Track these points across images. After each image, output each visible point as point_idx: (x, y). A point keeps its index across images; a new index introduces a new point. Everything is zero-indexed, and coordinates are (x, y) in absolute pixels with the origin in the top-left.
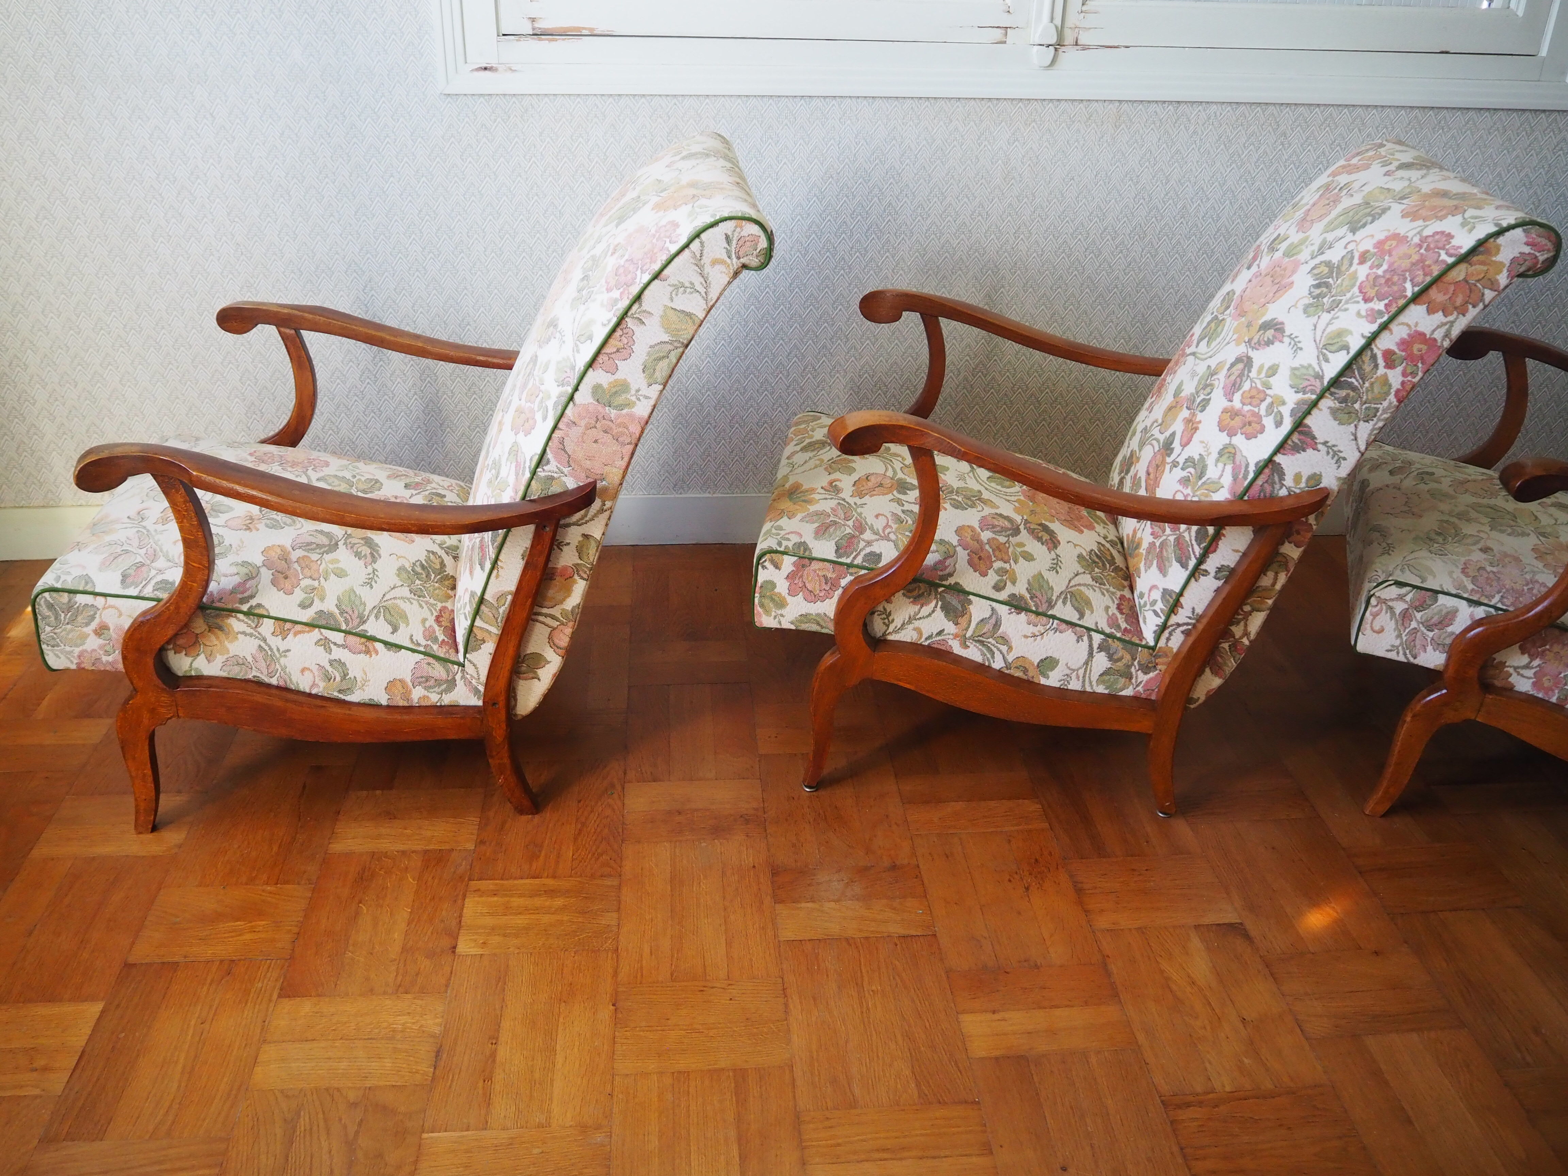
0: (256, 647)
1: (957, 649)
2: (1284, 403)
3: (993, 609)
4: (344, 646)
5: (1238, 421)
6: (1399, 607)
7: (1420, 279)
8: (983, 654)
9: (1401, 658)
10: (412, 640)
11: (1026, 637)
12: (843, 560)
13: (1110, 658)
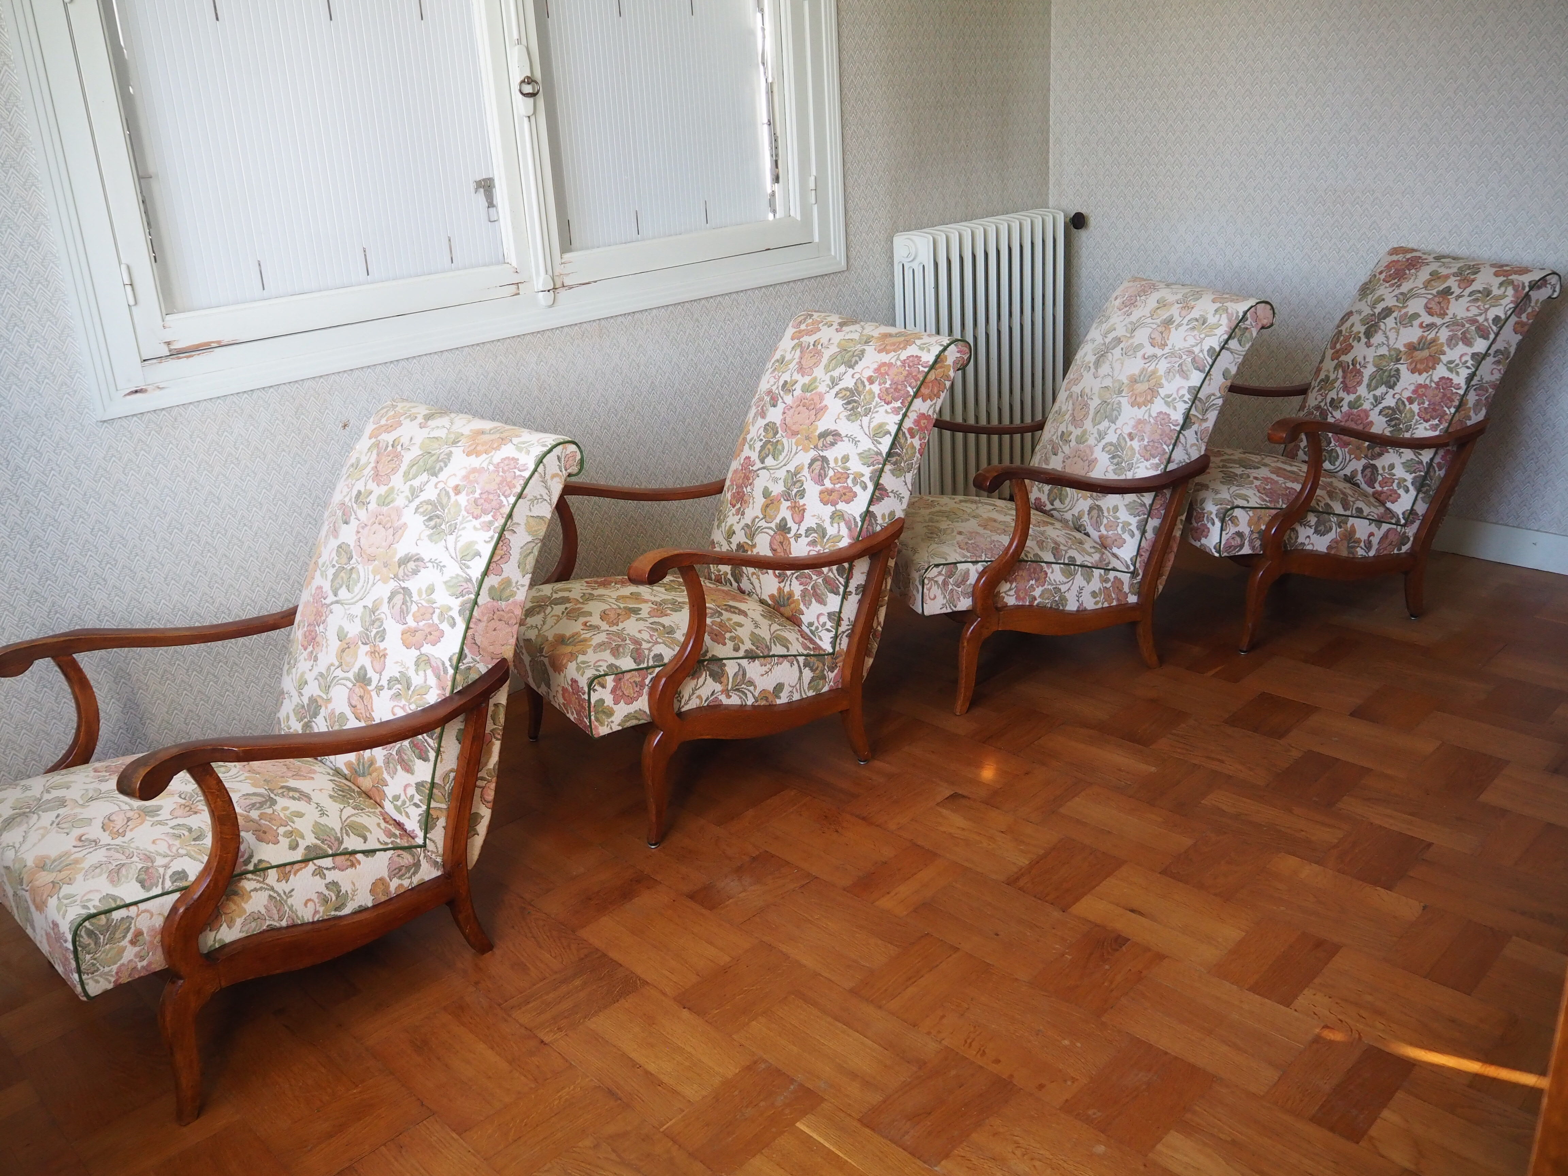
0: (267, 897)
1: (725, 701)
2: (863, 475)
3: (739, 664)
4: (334, 868)
5: (834, 496)
6: (940, 579)
7: (914, 384)
8: (741, 698)
9: (949, 611)
10: (379, 842)
11: (762, 675)
12: (642, 666)
13: (812, 670)
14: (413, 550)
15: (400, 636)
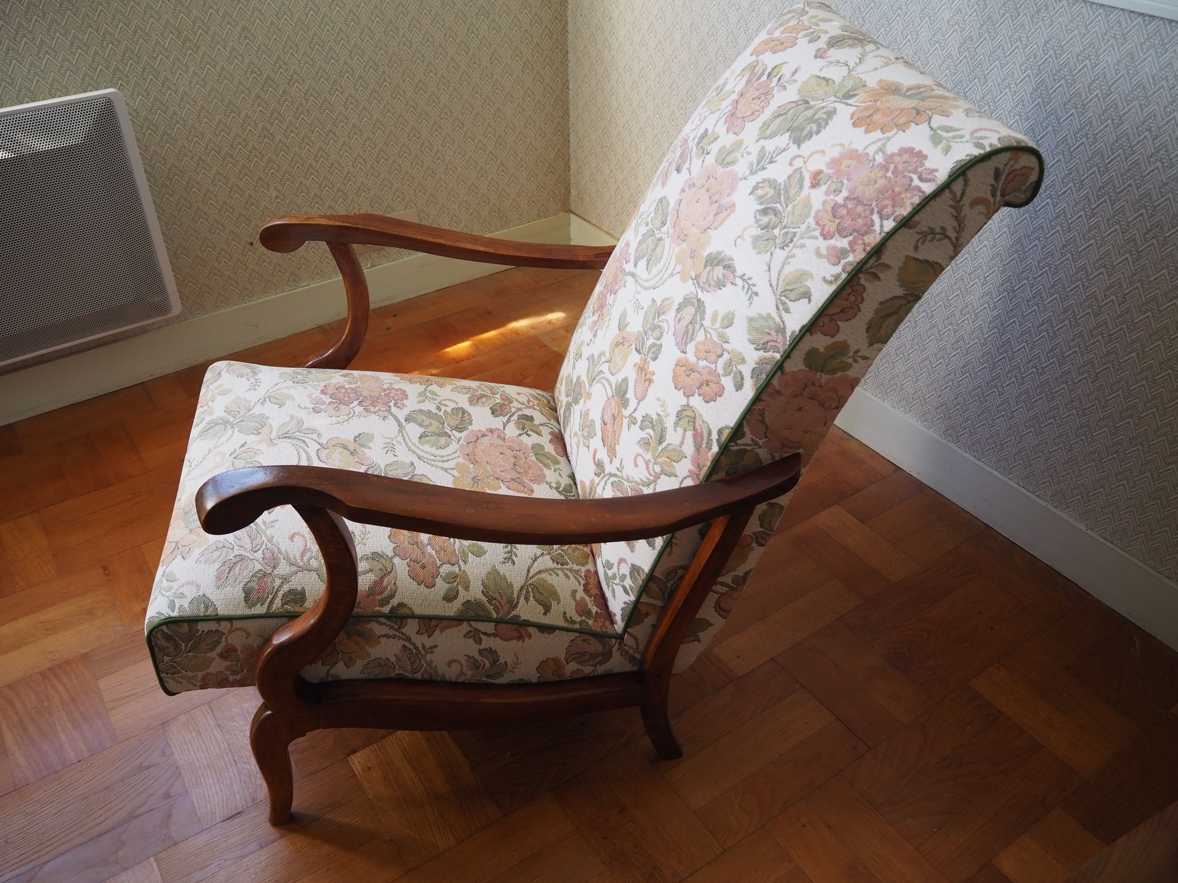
4: (494, 635)
10: (566, 618)
14: (729, 251)
15: (673, 366)
